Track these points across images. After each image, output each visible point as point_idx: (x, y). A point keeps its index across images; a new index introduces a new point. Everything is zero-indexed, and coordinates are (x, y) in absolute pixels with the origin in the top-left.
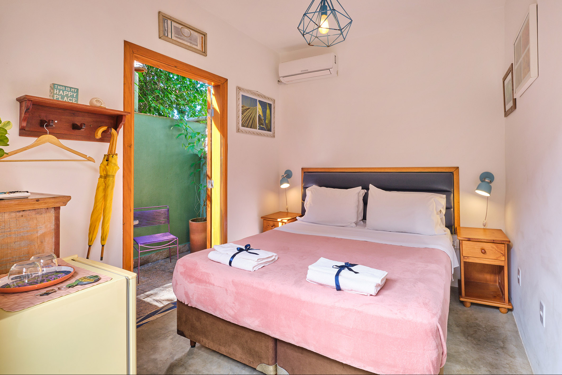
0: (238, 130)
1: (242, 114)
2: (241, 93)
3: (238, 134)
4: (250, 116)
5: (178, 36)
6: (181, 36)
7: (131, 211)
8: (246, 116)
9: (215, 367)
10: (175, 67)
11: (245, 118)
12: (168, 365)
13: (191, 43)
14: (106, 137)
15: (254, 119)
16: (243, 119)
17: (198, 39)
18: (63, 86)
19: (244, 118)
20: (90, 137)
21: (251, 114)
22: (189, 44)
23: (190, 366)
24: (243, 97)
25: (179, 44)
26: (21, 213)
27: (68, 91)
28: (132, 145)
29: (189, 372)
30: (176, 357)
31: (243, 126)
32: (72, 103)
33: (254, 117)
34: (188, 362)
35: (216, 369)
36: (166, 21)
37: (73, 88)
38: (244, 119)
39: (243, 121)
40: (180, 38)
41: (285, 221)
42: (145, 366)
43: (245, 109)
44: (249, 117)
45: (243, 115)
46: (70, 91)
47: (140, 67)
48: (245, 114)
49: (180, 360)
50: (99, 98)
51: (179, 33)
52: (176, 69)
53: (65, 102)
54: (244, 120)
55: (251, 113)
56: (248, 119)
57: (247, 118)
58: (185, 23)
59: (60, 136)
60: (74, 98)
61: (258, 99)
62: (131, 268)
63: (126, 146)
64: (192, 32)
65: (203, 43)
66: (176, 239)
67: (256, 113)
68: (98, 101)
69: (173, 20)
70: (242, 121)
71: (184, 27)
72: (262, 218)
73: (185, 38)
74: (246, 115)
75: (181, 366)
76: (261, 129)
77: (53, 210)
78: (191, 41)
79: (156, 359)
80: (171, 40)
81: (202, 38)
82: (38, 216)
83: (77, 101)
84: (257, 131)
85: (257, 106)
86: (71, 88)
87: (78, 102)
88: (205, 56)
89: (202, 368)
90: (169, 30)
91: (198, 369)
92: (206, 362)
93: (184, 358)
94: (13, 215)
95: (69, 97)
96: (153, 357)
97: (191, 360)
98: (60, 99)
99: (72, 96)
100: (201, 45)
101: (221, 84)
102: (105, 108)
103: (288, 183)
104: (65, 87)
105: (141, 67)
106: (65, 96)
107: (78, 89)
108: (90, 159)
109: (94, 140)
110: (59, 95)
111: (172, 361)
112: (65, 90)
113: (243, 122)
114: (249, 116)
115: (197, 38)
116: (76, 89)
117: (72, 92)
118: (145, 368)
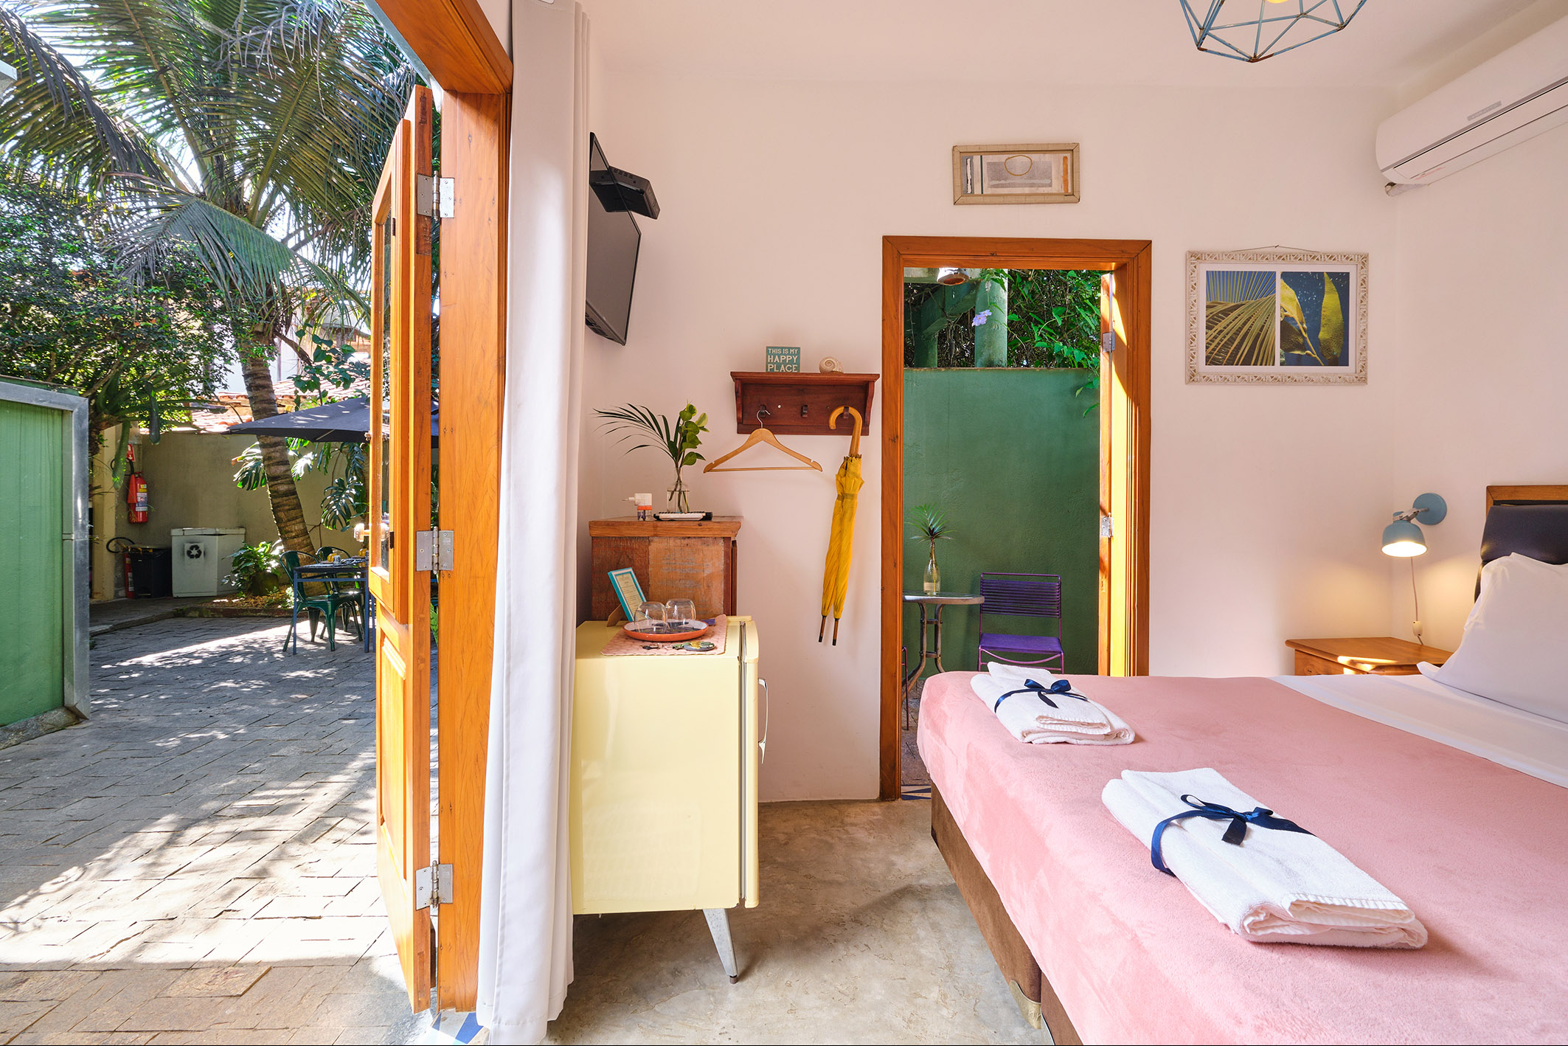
0: (1192, 377)
1: (1208, 328)
2: (1204, 268)
3: (1194, 388)
4: (1241, 329)
5: (997, 182)
6: (1005, 179)
7: (895, 565)
8: (1226, 331)
9: (972, 943)
10: (992, 255)
11: (1218, 339)
12: (902, 885)
13: (1032, 187)
14: (845, 427)
15: (1258, 335)
16: (1213, 342)
17: (1053, 168)
18: (778, 348)
19: (1215, 337)
20: (821, 428)
21: (1245, 324)
22: (1027, 190)
23: (933, 910)
24: (1211, 280)
25: (1001, 199)
26: (686, 541)
27: (785, 355)
28: (897, 437)
29: (924, 918)
30: (924, 881)
31: (1211, 360)
32: (792, 373)
33: (1261, 330)
34: (935, 901)
35: (972, 946)
36: (969, 160)
37: (792, 348)
38: (1217, 341)
39: (1212, 347)
40: (1003, 186)
41: (1367, 668)
42: (872, 865)
43: (1219, 313)
44: (1237, 334)
45: (1210, 332)
46: (789, 354)
47: (951, 275)
48: (1219, 327)
49: (928, 890)
50: (831, 358)
51: (1000, 173)
52: (994, 258)
53: (783, 373)
54: (1214, 344)
55: (1248, 320)
56: (1232, 340)
57: (1228, 337)
58: (1015, 145)
59: (777, 429)
60: (795, 364)
61: (1279, 268)
62: (896, 676)
63: (887, 439)
64: (1035, 157)
65: (1069, 171)
66: (1059, 655)
67: (1271, 314)
68: (829, 363)
69: (982, 152)
70: (1207, 348)
71: (1012, 156)
72: (1289, 643)
73: (1018, 180)
74: (1225, 328)
75: (920, 900)
76: (1290, 361)
77: (722, 540)
78: (1032, 181)
79: (894, 864)
80: (981, 199)
81: (1064, 161)
82: (705, 548)
83: (798, 368)
84: (1277, 369)
85: (1275, 292)
86: (789, 348)
87: (799, 370)
88: (1077, 203)
89: (951, 927)
90: (977, 177)
91: (942, 923)
92: (964, 923)
93: (935, 891)
94: (678, 541)
95: (788, 364)
96: (893, 858)
97: (943, 902)
98: (775, 370)
99: (791, 362)
100: (1062, 179)
101: (1127, 260)
102: (841, 374)
103: (1420, 538)
104: (782, 348)
105: (953, 273)
106: (782, 363)
107: (799, 348)
108: (816, 466)
109: (828, 431)
110: (774, 363)
111: (914, 883)
112: (782, 354)
113: (1214, 350)
114: (1236, 328)
115: (1051, 167)
116: (796, 348)
117: (792, 355)
118: (869, 868)
